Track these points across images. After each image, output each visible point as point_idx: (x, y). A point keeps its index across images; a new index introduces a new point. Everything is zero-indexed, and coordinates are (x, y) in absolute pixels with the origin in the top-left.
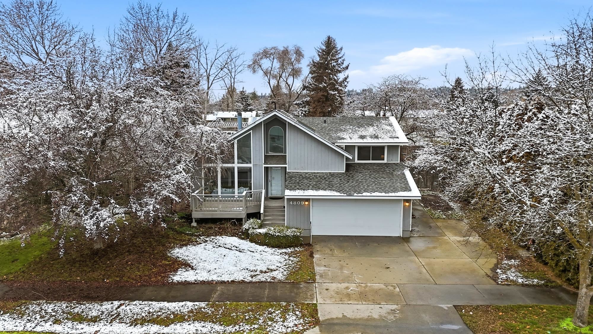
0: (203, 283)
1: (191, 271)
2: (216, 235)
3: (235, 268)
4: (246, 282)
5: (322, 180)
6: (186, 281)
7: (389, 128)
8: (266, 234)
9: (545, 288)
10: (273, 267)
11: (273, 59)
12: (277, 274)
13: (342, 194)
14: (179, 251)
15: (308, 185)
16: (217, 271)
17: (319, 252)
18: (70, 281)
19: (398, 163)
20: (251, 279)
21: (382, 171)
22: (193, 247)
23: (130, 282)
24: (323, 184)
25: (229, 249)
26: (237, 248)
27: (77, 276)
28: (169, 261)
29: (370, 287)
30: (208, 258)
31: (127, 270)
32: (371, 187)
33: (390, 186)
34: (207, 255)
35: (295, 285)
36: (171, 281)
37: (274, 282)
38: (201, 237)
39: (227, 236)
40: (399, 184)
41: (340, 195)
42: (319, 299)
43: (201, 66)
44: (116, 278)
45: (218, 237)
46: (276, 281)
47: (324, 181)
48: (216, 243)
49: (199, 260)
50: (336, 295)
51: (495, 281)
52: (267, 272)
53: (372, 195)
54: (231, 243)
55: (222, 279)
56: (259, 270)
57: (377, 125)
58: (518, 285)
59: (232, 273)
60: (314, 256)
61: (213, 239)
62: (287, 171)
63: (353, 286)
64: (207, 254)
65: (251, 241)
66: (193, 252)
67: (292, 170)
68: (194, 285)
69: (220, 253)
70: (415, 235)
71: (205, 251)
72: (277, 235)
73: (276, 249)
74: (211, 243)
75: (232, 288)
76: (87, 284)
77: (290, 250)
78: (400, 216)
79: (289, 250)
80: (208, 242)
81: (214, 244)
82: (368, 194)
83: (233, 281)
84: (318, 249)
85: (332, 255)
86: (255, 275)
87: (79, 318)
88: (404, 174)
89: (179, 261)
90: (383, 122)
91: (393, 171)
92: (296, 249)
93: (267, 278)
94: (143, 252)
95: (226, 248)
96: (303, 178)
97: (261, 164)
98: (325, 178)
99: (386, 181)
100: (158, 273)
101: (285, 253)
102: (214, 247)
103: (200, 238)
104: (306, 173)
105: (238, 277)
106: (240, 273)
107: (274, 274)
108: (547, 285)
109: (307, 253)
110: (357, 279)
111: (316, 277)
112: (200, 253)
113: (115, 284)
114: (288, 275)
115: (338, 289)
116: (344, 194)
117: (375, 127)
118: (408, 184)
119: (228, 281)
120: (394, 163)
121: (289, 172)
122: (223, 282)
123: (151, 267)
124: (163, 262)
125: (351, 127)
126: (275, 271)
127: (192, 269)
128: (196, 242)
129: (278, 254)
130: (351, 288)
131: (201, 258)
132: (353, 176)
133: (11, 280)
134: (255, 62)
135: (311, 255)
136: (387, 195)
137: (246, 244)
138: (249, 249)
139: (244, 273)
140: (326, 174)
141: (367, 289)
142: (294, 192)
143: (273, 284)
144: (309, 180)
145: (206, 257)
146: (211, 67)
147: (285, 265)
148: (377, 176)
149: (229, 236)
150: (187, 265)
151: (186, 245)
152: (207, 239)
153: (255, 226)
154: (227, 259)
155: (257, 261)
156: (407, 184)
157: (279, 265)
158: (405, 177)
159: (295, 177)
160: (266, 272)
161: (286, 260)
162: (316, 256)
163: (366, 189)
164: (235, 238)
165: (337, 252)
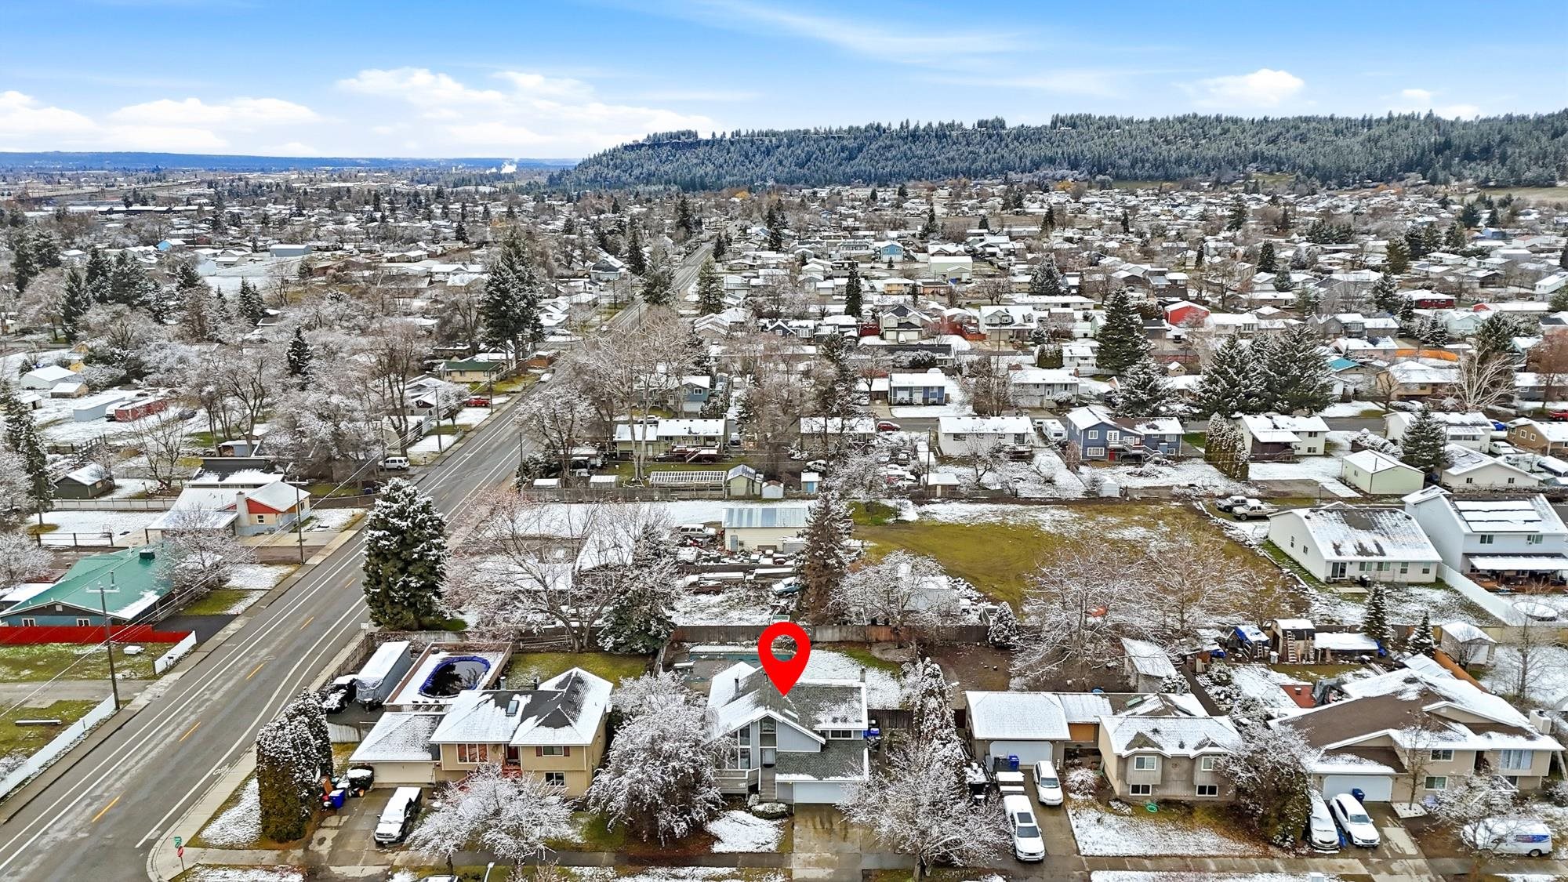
0: (731, 853)
1: (721, 844)
2: (730, 810)
3: (746, 841)
5: (802, 761)
6: (721, 851)
7: (857, 705)
8: (763, 811)
10: (769, 840)
14: (711, 826)
15: (792, 767)
16: (737, 843)
17: (798, 823)
19: (861, 741)
20: (757, 851)
21: (847, 751)
22: (719, 822)
24: (803, 766)
26: (744, 822)
28: (708, 836)
30: (729, 831)
32: (836, 771)
33: (850, 769)
35: (781, 854)
36: (713, 851)
39: (737, 810)
40: (856, 767)
41: (814, 779)
42: (794, 866)
45: (732, 812)
46: (771, 852)
47: (803, 764)
49: (724, 834)
52: (766, 845)
53: (836, 779)
54: (741, 817)
55: (741, 851)
56: (761, 843)
57: (849, 702)
59: (745, 845)
60: (794, 827)
61: (730, 814)
62: (777, 752)
63: (813, 856)
64: (728, 828)
65: (754, 815)
66: (719, 827)
67: (781, 750)
68: (726, 855)
69: (735, 827)
71: (726, 826)
72: (770, 811)
73: (770, 822)
74: (729, 818)
77: (779, 823)
80: (727, 817)
81: (731, 818)
84: (798, 819)
85: (806, 826)
86: (759, 847)
87: (676, 877)
88: (863, 754)
89: (713, 835)
90: (855, 695)
91: (856, 750)
92: (783, 821)
93: (766, 850)
95: (739, 822)
96: (789, 761)
97: (757, 746)
98: (805, 761)
99: (848, 763)
100: (704, 846)
101: (776, 825)
102: (731, 822)
104: (791, 754)
107: (770, 846)
109: (790, 824)
110: (817, 849)
111: (794, 848)
112: (723, 828)
114: (778, 846)
115: (805, 858)
116: (817, 778)
117: (847, 705)
118: (863, 767)
123: (700, 840)
124: (705, 836)
125: (828, 704)
126: (770, 843)
127: (721, 842)
128: (721, 817)
129: (772, 826)
131: (725, 831)
132: (824, 761)
136: (846, 779)
137: (749, 818)
138: (753, 823)
139: (752, 846)
140: (806, 756)
141: (821, 858)
142: (782, 776)
143: (769, 854)
144: (793, 762)
145: (727, 830)
147: (776, 837)
148: (843, 756)
149: (739, 811)
150: (718, 839)
151: (714, 821)
152: (725, 814)
153: (756, 802)
154: (740, 832)
155: (759, 834)
157: (772, 837)
158: (863, 757)
159: (783, 760)
160: (764, 844)
161: (777, 832)
162: (796, 828)
163: (832, 773)
164: (743, 813)
165: (810, 824)
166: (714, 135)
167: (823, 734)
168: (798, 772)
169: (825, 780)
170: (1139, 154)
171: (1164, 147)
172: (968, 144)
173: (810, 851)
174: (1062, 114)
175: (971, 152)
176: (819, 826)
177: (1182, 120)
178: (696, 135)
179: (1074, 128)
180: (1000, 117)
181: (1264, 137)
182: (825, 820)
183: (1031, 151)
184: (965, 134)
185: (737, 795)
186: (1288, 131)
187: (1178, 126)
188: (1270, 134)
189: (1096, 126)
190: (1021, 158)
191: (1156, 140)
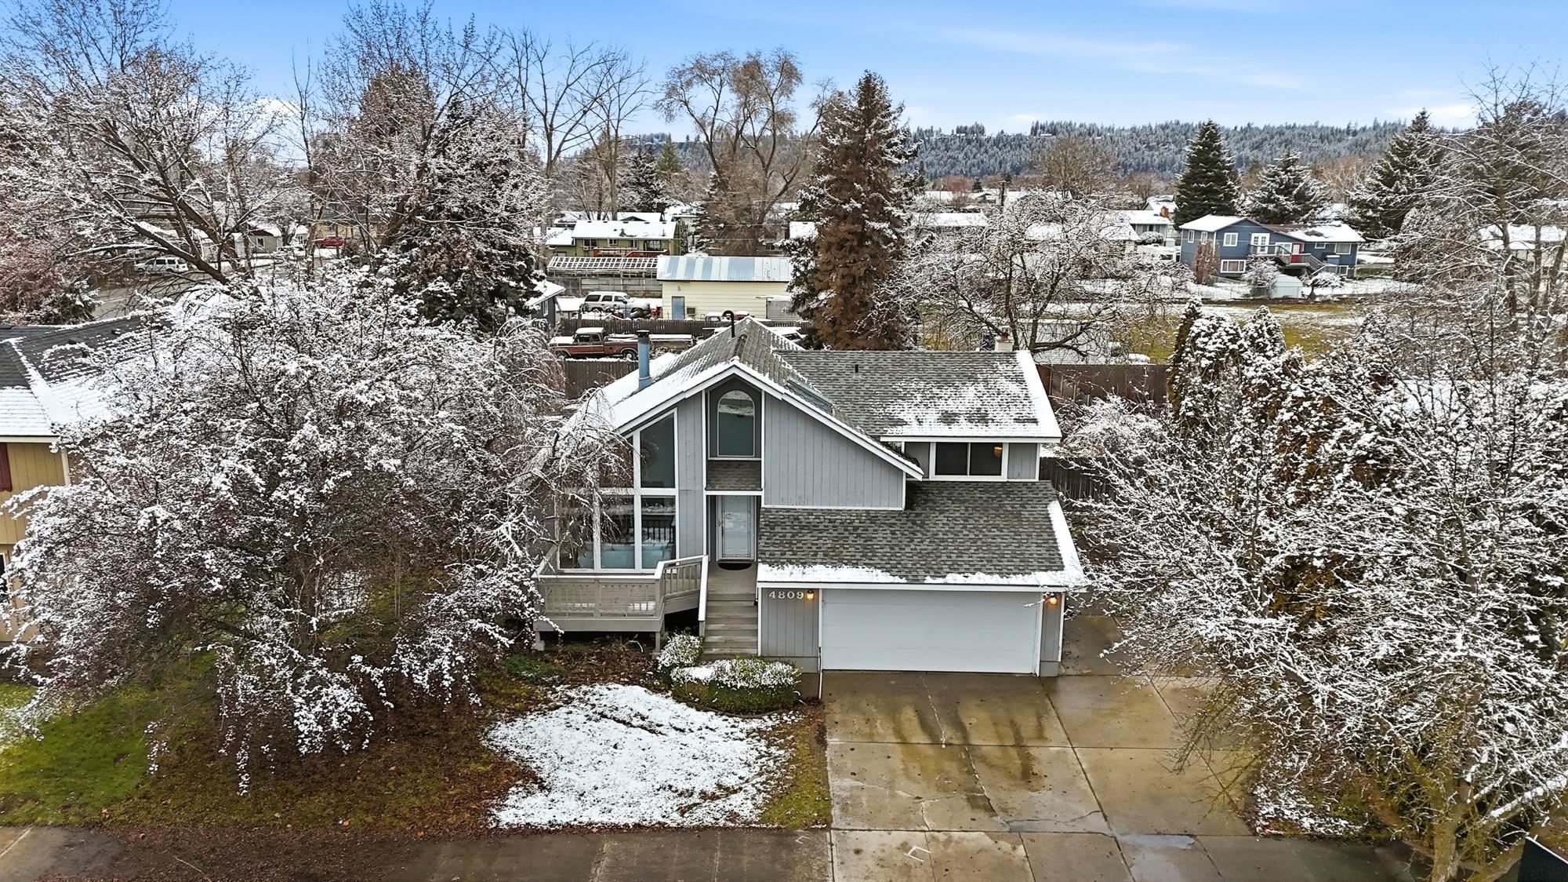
0: (568, 828)
1: (538, 794)
2: (592, 683)
3: (641, 785)
4: (669, 827)
5: (846, 534)
6: (528, 824)
7: (1014, 388)
8: (713, 684)
9: (1363, 848)
10: (731, 781)
11: (721, 85)
12: (739, 803)
13: (897, 579)
14: (506, 731)
15: (814, 548)
16: (602, 794)
17: (838, 728)
18: (258, 824)
19: (1034, 483)
20: (679, 819)
21: (993, 509)
22: (541, 719)
23: (398, 830)
24: (851, 546)
25: (624, 722)
26: (643, 719)
27: (274, 809)
28: (485, 764)
29: (957, 842)
30: (578, 753)
31: (390, 789)
32: (966, 558)
33: (1014, 555)
34: (575, 745)
35: (782, 836)
36: (494, 825)
37: (733, 828)
38: (558, 689)
39: (619, 682)
40: (1033, 547)
41: (891, 579)
43: (529, 106)
44: (363, 816)
45: (597, 687)
46: (739, 824)
47: (851, 538)
48: (594, 706)
49: (557, 762)
50: (877, 869)
51: (1249, 824)
52: (718, 798)
53: (968, 581)
54: (630, 705)
55: (613, 820)
56: (697, 790)
57: (985, 381)
58: (1301, 838)
59: (635, 799)
60: (828, 740)
61: (585, 693)
62: (763, 505)
63: (917, 842)
64: (574, 742)
65: (678, 698)
66: (541, 734)
67: (775, 503)
68: (547, 838)
69: (604, 737)
70: (1070, 671)
71: (568, 732)
72: (739, 686)
73: (738, 719)
74: (582, 705)
75: (637, 846)
76: (298, 832)
77: (770, 723)
78: (1036, 626)
79: (767, 722)
80: (576, 703)
81: (589, 707)
82: (960, 579)
83: (637, 826)
84: (837, 718)
85: (871, 737)
86: (690, 807)
88: (1047, 518)
89: (510, 764)
90: (1000, 367)
91: (1022, 506)
92: (785, 718)
93: (718, 815)
94: (423, 733)
95: (618, 721)
96: (802, 528)
97: (698, 488)
98: (856, 528)
99: (1003, 539)
100: (463, 802)
101: (759, 730)
102: (590, 719)
103: (555, 692)
104: (810, 513)
105: (649, 812)
106: (655, 799)
107: (736, 799)
108: (1368, 838)
109: (810, 731)
110: (928, 817)
111: (833, 813)
112: (556, 740)
113: (365, 832)
114: (766, 804)
115: (883, 851)
116: (901, 577)
117: (981, 387)
118: (1057, 548)
119: (626, 825)
120: (1025, 484)
121: (768, 510)
122: (614, 829)
123: (444, 780)
124: (473, 766)
125: (922, 384)
126: (735, 792)
127: (542, 788)
128: (547, 701)
129: (743, 736)
130: (914, 848)
131: (561, 753)
132: (923, 522)
133: (122, 822)
134: (672, 91)
135: (822, 742)
136: (1005, 581)
137: (663, 708)
138: (672, 721)
139: (663, 801)
140: (858, 514)
141: (950, 850)
142: (780, 571)
143: (732, 832)
144: (815, 533)
145: (572, 750)
146: (557, 105)
147: (760, 775)
148: (982, 522)
149: (624, 684)
150: (530, 778)
151: (521, 713)
152: (572, 694)
153: (687, 658)
154: (623, 757)
155: (693, 762)
156: (1054, 547)
157: (744, 772)
158: (1050, 527)
159: (783, 525)
160: (714, 797)
161: (762, 756)
162: (833, 741)
163: (955, 562)
164: (638, 691)
165: (883, 727)
166: (688, 138)
167: (913, 451)
168: (835, 559)
169: (931, 583)
170: (1122, 159)
171: (1147, 153)
172: (947, 150)
173: (896, 825)
174: (1042, 122)
175: (950, 157)
176: (919, 738)
177: (1164, 127)
178: (669, 138)
179: (1054, 134)
180: (979, 123)
181: (1248, 143)
182: (935, 716)
183: (1011, 157)
184: (943, 139)
185: (626, 636)
186: (1272, 138)
187: (1160, 132)
188: (1254, 140)
189: (1077, 133)
190: (1000, 163)
191: (1138, 146)
